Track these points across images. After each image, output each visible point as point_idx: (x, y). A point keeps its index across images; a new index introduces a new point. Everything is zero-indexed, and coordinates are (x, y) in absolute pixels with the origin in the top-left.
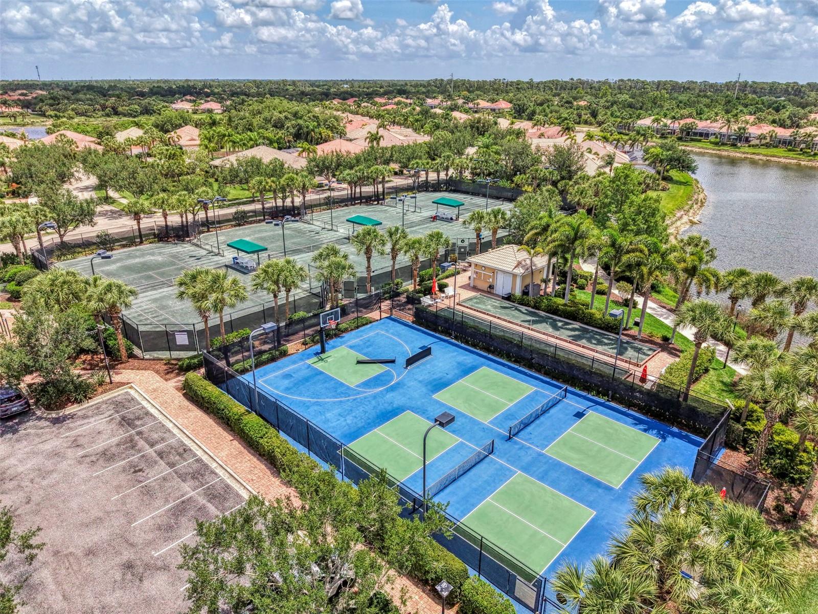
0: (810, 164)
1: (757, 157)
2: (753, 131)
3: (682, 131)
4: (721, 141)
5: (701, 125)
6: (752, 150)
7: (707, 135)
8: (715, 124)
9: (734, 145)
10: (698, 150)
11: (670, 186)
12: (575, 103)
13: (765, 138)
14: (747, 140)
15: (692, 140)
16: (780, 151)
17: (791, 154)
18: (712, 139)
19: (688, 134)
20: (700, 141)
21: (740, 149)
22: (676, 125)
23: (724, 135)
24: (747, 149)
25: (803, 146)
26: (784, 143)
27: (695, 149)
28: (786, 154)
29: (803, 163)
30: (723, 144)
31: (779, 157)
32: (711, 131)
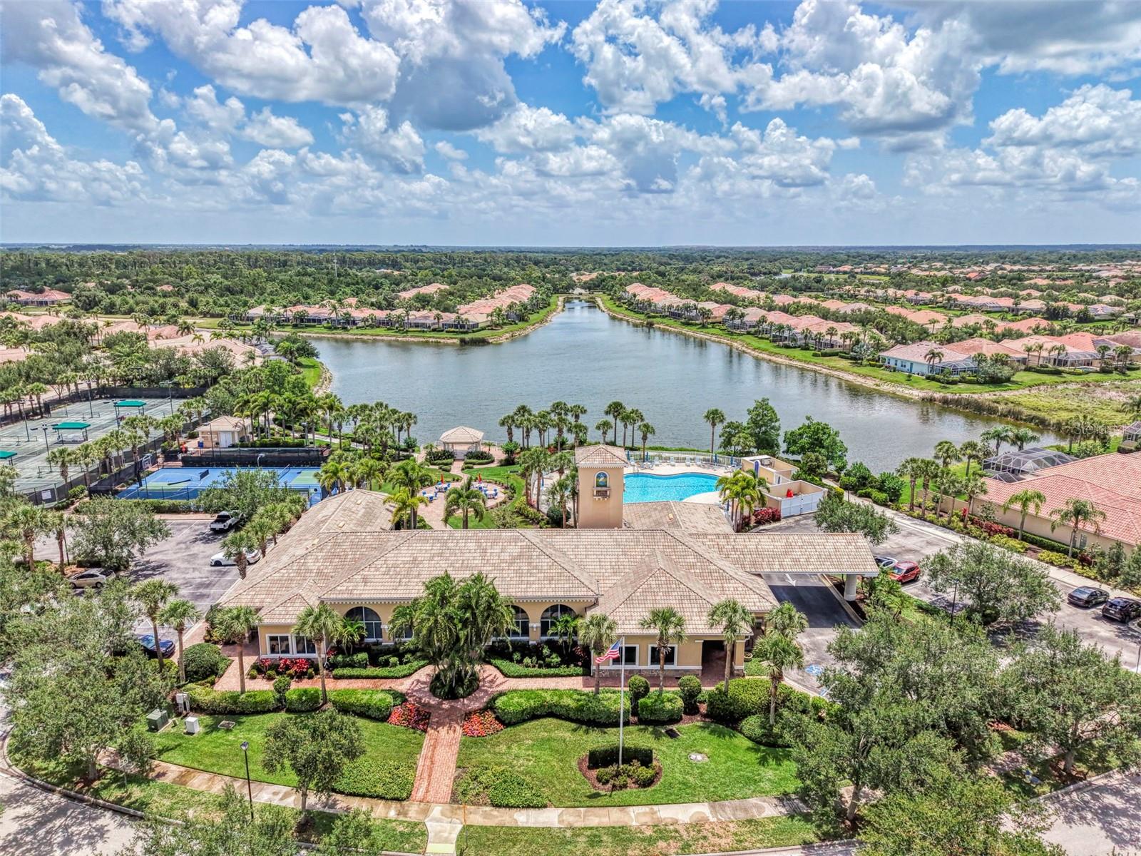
0: (404, 339)
1: (365, 337)
2: (357, 314)
3: (295, 318)
4: (333, 325)
5: (313, 311)
6: (360, 331)
7: (319, 321)
8: (323, 310)
9: (344, 329)
10: (315, 335)
11: (302, 370)
12: (159, 288)
13: (367, 320)
14: (354, 323)
15: (307, 326)
16: (381, 331)
17: (390, 333)
18: (325, 323)
19: (302, 321)
20: (314, 326)
21: (351, 331)
22: (289, 314)
23: (334, 320)
24: (356, 331)
25: (397, 325)
26: (382, 324)
27: (312, 335)
28: (387, 332)
29: (399, 339)
30: (336, 328)
31: (382, 336)
32: (322, 317)
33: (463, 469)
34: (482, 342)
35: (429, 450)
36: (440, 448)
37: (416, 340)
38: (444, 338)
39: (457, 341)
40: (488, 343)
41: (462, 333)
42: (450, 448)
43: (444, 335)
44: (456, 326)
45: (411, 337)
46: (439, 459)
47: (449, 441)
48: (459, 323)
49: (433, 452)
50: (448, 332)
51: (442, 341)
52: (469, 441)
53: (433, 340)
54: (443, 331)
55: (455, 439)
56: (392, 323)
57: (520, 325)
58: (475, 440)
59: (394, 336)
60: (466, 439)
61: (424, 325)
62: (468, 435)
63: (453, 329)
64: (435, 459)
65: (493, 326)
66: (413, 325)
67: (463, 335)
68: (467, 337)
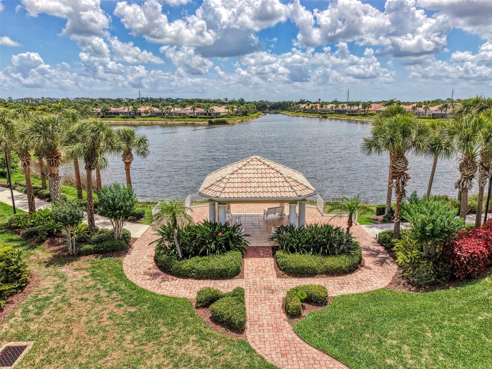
0: (171, 122)
1: (146, 122)
2: (141, 109)
3: (103, 112)
4: (126, 116)
6: (143, 119)
7: (118, 114)
8: (121, 108)
13: (148, 112)
14: (139, 114)
15: (110, 117)
16: (157, 118)
17: (162, 119)
18: (121, 115)
19: (107, 114)
20: (114, 117)
21: (137, 119)
22: (99, 110)
23: (127, 113)
24: (140, 119)
25: (167, 115)
26: (158, 115)
27: (112, 122)
28: (160, 119)
29: (168, 122)
30: (128, 118)
31: (157, 121)
32: (120, 111)
34: (224, 123)
37: (179, 122)
38: (197, 121)
39: (207, 123)
40: (228, 124)
41: (210, 118)
43: (198, 119)
44: (205, 114)
45: (176, 121)
46: (196, 253)
47: (227, 196)
48: (207, 111)
49: (179, 231)
50: (200, 118)
51: (196, 123)
52: (283, 195)
53: (191, 122)
54: (197, 117)
55: (244, 190)
56: (164, 114)
57: (245, 117)
58: (299, 194)
59: (165, 121)
60: (274, 190)
61: (184, 114)
62: (277, 180)
63: (203, 116)
64: (186, 255)
65: (229, 116)
66: (177, 114)
67: (211, 119)
68: (213, 120)
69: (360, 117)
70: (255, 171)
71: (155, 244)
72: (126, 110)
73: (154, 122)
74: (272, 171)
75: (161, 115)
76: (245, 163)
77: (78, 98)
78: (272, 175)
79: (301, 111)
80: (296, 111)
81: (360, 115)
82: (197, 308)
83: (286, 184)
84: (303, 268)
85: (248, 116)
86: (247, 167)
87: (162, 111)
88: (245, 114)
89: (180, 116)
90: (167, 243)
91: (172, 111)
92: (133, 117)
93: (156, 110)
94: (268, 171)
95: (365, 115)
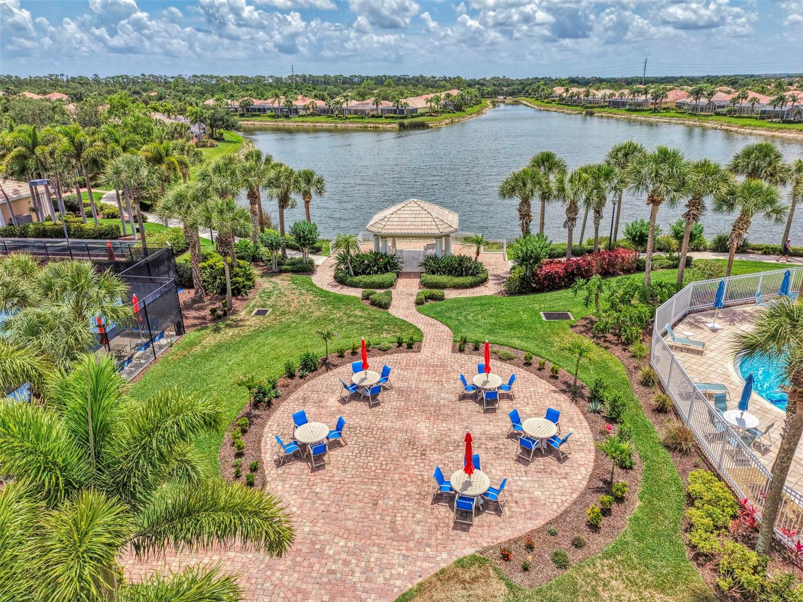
0: (343, 125)
1: (306, 125)
2: (298, 103)
3: (242, 108)
4: (276, 114)
5: (257, 102)
6: (301, 119)
7: (264, 110)
8: (268, 101)
10: (259, 124)
11: (219, 143)
13: (309, 109)
14: (296, 111)
15: (253, 115)
16: (322, 118)
17: (330, 119)
18: (269, 113)
19: (248, 110)
20: (259, 116)
21: (292, 119)
22: (236, 104)
23: (278, 109)
24: (297, 119)
25: (337, 112)
26: (323, 112)
27: (256, 123)
28: (326, 120)
29: (339, 125)
30: (279, 117)
31: (322, 123)
32: (266, 106)
33: (419, 303)
34: (423, 126)
35: (342, 251)
36: (367, 247)
37: (355, 125)
38: (382, 123)
39: (396, 126)
40: (428, 127)
41: (401, 118)
42: (388, 247)
43: (383, 120)
44: (395, 112)
45: (351, 123)
46: (364, 273)
47: (386, 231)
48: (398, 107)
49: (351, 257)
50: (386, 118)
51: (381, 126)
52: (430, 231)
53: (372, 125)
54: (382, 117)
55: (400, 227)
56: (332, 111)
57: (458, 113)
58: (441, 231)
59: (333, 122)
60: (423, 227)
61: (363, 112)
62: (427, 220)
63: (391, 115)
64: (356, 274)
65: (433, 113)
66: (352, 112)
67: (402, 120)
68: (406, 121)
69: (646, 114)
70: (411, 212)
71: (334, 268)
72: (276, 105)
73: (317, 124)
74: (425, 212)
75: (328, 112)
76: (403, 205)
77: (196, 76)
78: (423, 216)
79: (554, 101)
80: (546, 101)
81: (648, 110)
82: (362, 299)
83: (434, 223)
84: (436, 283)
85: (464, 111)
86: (405, 208)
87: (330, 106)
88: (459, 107)
89: (356, 114)
90: (342, 266)
91: (344, 106)
92: (287, 117)
93: (320, 104)
94: (422, 212)
95: (655, 111)
